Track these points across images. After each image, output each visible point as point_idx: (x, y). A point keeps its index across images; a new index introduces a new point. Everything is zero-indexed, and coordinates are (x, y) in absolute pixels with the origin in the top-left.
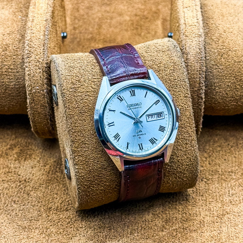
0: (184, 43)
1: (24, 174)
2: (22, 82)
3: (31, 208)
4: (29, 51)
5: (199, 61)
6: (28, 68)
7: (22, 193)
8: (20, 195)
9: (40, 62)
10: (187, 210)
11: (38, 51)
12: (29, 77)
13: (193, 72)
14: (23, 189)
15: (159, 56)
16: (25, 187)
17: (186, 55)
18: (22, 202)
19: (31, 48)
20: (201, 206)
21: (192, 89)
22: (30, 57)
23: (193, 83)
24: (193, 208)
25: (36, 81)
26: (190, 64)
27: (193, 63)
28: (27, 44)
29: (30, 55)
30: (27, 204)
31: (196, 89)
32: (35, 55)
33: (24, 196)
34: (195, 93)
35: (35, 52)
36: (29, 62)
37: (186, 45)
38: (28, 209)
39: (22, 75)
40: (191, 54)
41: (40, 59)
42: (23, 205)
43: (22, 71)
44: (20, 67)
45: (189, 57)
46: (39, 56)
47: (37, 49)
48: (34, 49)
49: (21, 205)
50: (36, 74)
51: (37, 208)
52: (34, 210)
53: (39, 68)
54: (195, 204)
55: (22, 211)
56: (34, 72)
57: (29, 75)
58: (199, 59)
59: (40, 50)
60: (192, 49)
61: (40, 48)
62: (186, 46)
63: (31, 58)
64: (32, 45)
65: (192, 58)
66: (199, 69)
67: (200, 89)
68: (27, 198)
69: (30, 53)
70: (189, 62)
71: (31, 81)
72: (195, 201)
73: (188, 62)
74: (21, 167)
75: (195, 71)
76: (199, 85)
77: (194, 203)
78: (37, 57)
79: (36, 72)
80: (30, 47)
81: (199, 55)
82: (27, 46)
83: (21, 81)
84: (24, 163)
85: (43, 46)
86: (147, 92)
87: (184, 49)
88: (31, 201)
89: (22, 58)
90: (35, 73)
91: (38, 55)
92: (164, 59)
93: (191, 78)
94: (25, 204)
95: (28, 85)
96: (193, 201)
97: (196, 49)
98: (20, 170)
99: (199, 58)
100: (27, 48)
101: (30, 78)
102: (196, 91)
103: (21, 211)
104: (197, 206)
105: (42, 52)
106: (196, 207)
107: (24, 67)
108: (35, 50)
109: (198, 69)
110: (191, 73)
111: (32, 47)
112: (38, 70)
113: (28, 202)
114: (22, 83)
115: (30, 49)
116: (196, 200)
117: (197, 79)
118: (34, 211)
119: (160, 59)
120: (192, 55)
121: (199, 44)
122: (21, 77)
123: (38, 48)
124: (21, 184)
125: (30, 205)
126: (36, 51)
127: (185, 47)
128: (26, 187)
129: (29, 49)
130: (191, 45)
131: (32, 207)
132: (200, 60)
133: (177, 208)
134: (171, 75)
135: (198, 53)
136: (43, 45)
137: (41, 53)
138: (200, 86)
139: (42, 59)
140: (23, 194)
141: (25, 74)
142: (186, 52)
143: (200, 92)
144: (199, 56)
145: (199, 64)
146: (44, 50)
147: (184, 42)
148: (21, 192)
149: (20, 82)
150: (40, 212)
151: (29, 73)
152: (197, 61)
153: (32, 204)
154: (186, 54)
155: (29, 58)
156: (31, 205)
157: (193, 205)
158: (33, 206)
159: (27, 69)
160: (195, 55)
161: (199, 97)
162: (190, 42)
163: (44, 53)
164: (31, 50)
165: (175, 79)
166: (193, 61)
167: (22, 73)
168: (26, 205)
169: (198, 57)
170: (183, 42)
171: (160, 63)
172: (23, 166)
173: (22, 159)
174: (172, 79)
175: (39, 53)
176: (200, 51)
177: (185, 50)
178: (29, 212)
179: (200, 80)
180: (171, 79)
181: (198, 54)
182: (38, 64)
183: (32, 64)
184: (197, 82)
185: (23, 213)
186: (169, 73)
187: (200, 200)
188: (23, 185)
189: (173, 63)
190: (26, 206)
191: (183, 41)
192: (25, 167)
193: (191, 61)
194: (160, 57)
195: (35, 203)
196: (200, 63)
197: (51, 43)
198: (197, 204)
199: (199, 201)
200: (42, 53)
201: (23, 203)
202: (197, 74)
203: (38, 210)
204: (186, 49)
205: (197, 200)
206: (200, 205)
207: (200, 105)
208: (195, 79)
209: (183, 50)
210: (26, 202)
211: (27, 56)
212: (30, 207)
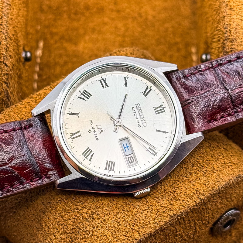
17: (231, 44)
37: (230, 25)
87: (227, 31)
127: (229, 28)
142: (230, 37)
154: (230, 41)
170: (227, 20)
177: (229, 34)
204: (230, 33)
209: (226, 34)
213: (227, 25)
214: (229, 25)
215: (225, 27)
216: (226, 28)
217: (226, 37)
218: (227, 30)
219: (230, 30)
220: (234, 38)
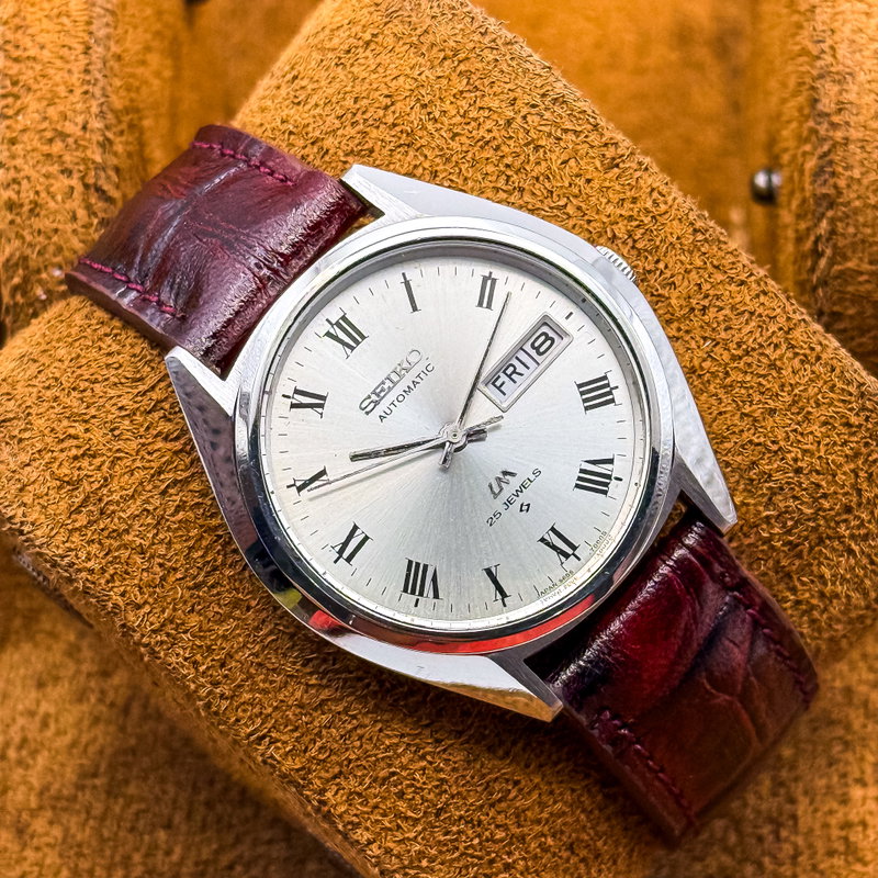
15: (365, 74)
86: (407, 284)
92: (396, 73)
119: (375, 86)
134: (475, 120)
165: (509, 122)
171: (388, 101)
174: (489, 131)
180: (488, 137)
186: (458, 119)
189: (445, 59)
194: (374, 76)
220: (848, 70)
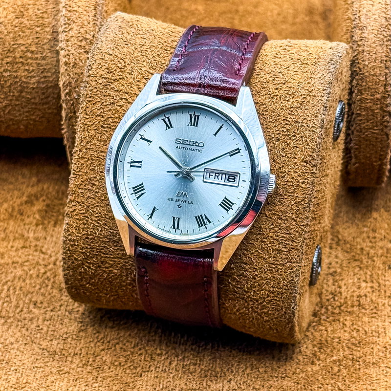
0: (357, 8)
1: (52, 252)
2: (51, 76)
3: (66, 317)
4: (66, 19)
5: (386, 43)
6: (65, 50)
7: (50, 287)
8: (46, 291)
9: (88, 41)
10: (360, 324)
11: (84, 18)
12: (66, 68)
13: (372, 64)
14: (52, 280)
16: (55, 276)
17: (361, 32)
18: (48, 304)
19: (71, 13)
20: (386, 317)
21: (371, 96)
22: (69, 30)
23: (372, 85)
24: (372, 321)
25: (79, 76)
26: (368, 49)
27: (374, 45)
28: (63, 4)
29: (70, 27)
30: (58, 307)
31: (378, 96)
32: (79, 27)
33: (52, 292)
34: (377, 104)
35: (79, 21)
36: (68, 41)
37: (360, 11)
38: (60, 318)
39: (52, 65)
40: (369, 28)
41: (87, 35)
42: (52, 311)
43: (52, 56)
44: (49, 49)
45: (365, 35)
46: (85, 29)
47: (82, 16)
48: (77, 14)
49: (47, 311)
50: (81, 64)
51: (77, 316)
52: (71, 319)
53: (85, 52)
54: (375, 313)
55: (49, 322)
56: (76, 59)
57: (66, 64)
58: (385, 39)
59: (87, 17)
60: (371, 19)
61: (88, 12)
62: (361, 13)
63: (70, 32)
64: (73, 7)
65: (372, 36)
66: (385, 59)
67: (387, 96)
68: (59, 296)
69: (69, 22)
70: (366, 44)
71: (70, 75)
72: (376, 307)
73: (364, 45)
74: (48, 238)
75: (377, 61)
76: (385, 88)
77: (374, 311)
78: (82, 30)
79: (80, 60)
80: (70, 11)
81: (386, 30)
82: (64, 9)
83: (49, 74)
84: (53, 230)
85: (95, 9)
86: (221, 127)
87: (356, 18)
88: (66, 303)
89: (53, 32)
90: (78, 60)
91: (84, 26)
93: (370, 75)
94: (54, 308)
95: (64, 83)
96: (372, 307)
97: (379, 18)
98: (45, 243)
99: (385, 37)
100: (64, 12)
101: (69, 69)
102: (378, 99)
103: (47, 320)
104: (379, 317)
105: (91, 20)
106: (377, 319)
107: (58, 48)
108: (80, 17)
109: (382, 59)
110: (370, 66)
111: (74, 10)
112: (83, 54)
113: (60, 304)
114: (51, 79)
115: (69, 14)
116: (378, 304)
117: (381, 77)
118: (72, 321)
120: (371, 31)
121: (386, 8)
122: (49, 68)
123: (85, 13)
124: (47, 270)
125: (64, 310)
126: (80, 19)
127: (358, 15)
128: (57, 277)
129: (67, 15)
130: (370, 11)
131: (67, 313)
132: (387, 41)
133: (342, 320)
135: (384, 26)
136: (93, 7)
137: (89, 23)
138: (387, 91)
139: (92, 33)
140: (52, 288)
141: (58, 61)
143: (386, 101)
144: (384, 33)
145: (385, 48)
146: (95, 16)
147: (357, 6)
148: (47, 286)
149: (48, 77)
150: (82, 324)
151: (67, 60)
152: (381, 43)
153: (68, 308)
154: (359, 29)
155: (66, 33)
156: (66, 310)
157: (372, 314)
158: (70, 313)
159: (62, 53)
160: (378, 31)
161: (385, 111)
162: (368, 6)
163: (95, 24)
164: (71, 16)
166: (374, 43)
167: (52, 61)
168: (57, 310)
169: (383, 36)
170: (355, 5)
172: (52, 236)
173: (49, 222)
175: (86, 23)
176: (387, 24)
177: (358, 21)
178: (62, 324)
179: (386, 79)
181: (382, 29)
182: (83, 43)
183: (73, 43)
184: (381, 83)
185: (50, 324)
187: (386, 305)
188: (51, 272)
190: (57, 312)
191: (354, 3)
192: (54, 239)
193: (369, 43)
195: (74, 307)
196: (387, 45)
197: (109, 3)
198: (379, 313)
199: (383, 307)
200: (91, 23)
201: (52, 307)
202: (381, 67)
203: (78, 320)
204: (360, 20)
205: (380, 305)
206: (385, 315)
207: (386, 127)
208: (376, 76)
209: (354, 21)
210: (57, 305)
211: (63, 28)
212: (64, 314)
213: (356, 11)
214: (358, 12)
215: (353, 14)
216: (355, 15)
217: (355, 24)
218: (357, 16)
219: (359, 17)
220: (364, 25)
